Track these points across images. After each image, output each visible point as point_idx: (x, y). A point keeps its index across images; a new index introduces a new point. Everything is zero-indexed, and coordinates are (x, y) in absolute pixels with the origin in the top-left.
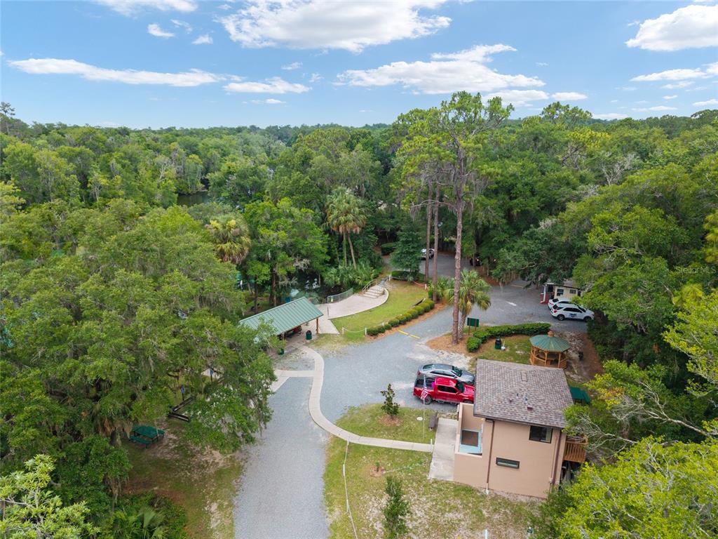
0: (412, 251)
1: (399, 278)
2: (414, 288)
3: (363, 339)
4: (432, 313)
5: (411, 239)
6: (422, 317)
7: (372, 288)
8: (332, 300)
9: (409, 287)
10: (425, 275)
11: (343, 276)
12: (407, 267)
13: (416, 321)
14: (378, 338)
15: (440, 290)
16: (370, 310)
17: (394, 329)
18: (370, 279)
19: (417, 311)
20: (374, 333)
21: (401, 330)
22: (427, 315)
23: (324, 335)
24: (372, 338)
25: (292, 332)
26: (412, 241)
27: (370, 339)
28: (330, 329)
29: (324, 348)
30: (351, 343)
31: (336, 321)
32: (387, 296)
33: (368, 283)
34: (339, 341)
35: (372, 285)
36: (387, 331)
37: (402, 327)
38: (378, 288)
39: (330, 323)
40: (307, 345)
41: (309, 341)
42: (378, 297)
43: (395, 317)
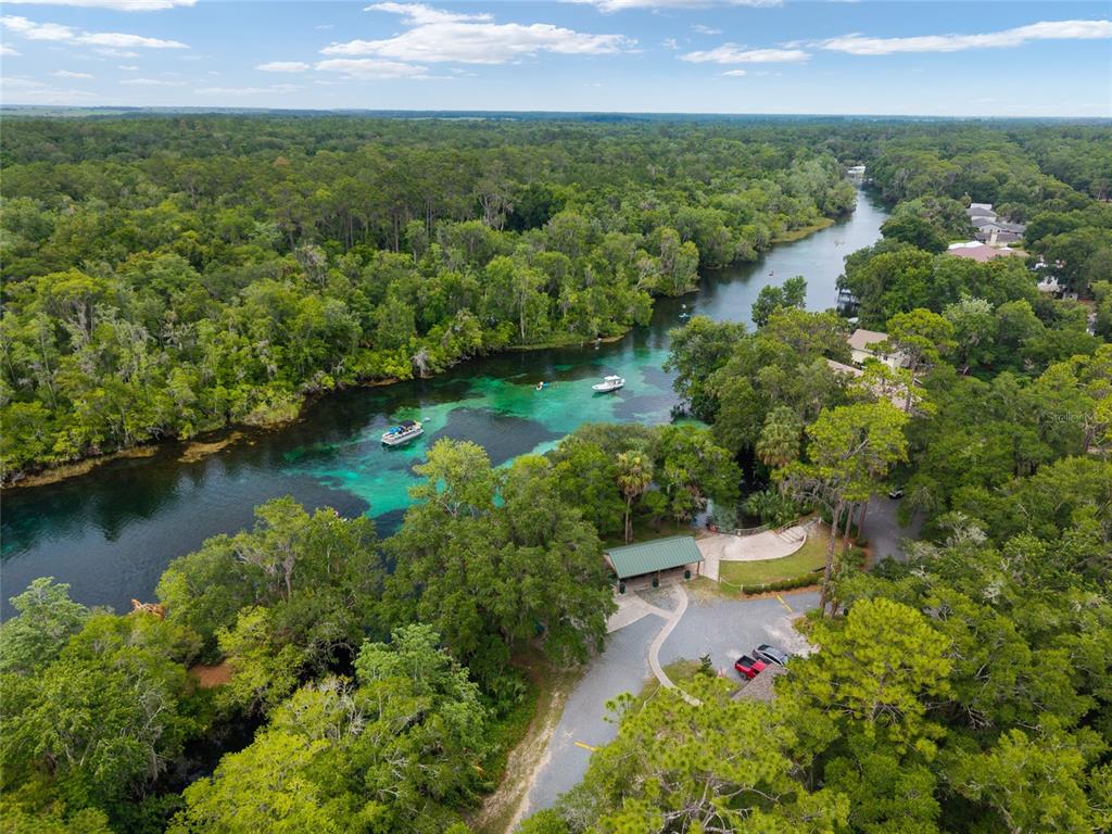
3: (735, 595)
7: (793, 529)
13: (804, 590)
14: (751, 600)
16: (767, 561)
17: (773, 593)
18: (793, 518)
20: (750, 592)
21: (780, 597)
23: (703, 577)
24: (745, 596)
25: (676, 569)
27: (742, 599)
28: (712, 573)
29: (696, 592)
30: (722, 595)
31: (724, 565)
32: (803, 543)
33: (790, 522)
34: (712, 590)
35: (794, 525)
36: (764, 594)
37: (783, 593)
38: (799, 531)
39: (716, 566)
40: (682, 583)
41: (685, 580)
42: (793, 542)
43: (783, 578)
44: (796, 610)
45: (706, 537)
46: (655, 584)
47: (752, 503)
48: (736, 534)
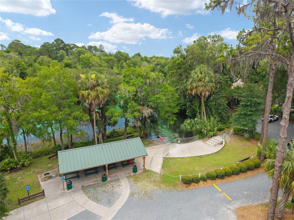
0: (249, 113)
1: (238, 133)
2: (248, 144)
3: (175, 185)
4: (255, 172)
5: (249, 104)
6: (243, 174)
7: (214, 137)
8: (179, 142)
9: (244, 142)
10: (261, 135)
11: (193, 126)
12: (244, 125)
13: (237, 178)
14: (189, 188)
15: (267, 152)
16: (200, 157)
17: (209, 181)
18: (214, 131)
19: (238, 168)
20: (188, 182)
21: (216, 185)
22: (249, 173)
23: (148, 171)
24: (185, 186)
25: (126, 163)
26: (250, 106)
27: (181, 187)
28: (156, 167)
29: (139, 184)
30: (163, 186)
31: (166, 161)
32: (223, 146)
33: (212, 133)
34: (155, 181)
35: (215, 135)
36: (201, 183)
37: (218, 181)
38: (219, 139)
39: (160, 161)
40: (129, 177)
41: (132, 174)
42: (216, 145)
43: (216, 169)
44: (235, 199)
45: (156, 144)
46: (104, 179)
47: (187, 124)
48: (177, 142)
